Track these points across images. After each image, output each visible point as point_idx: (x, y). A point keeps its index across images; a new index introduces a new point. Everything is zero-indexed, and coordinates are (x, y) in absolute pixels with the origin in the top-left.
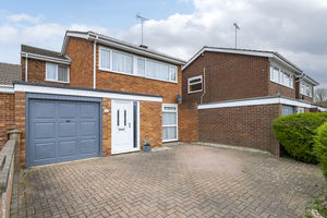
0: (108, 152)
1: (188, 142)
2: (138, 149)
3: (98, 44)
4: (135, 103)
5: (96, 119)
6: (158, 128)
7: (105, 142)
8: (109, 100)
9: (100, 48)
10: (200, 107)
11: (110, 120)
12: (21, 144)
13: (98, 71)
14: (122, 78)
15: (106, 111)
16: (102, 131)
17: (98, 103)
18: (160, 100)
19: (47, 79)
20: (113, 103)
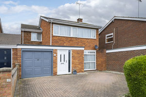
0: (55, 74)
1: (101, 71)
2: (71, 73)
3: (53, 23)
4: (69, 51)
5: (50, 59)
6: (82, 63)
7: (54, 69)
8: (56, 50)
9: (54, 25)
10: (107, 52)
11: (57, 59)
12: (20, 69)
13: (53, 36)
14: (64, 39)
15: (55, 55)
16: (53, 64)
17: (51, 51)
18: (83, 49)
19: (32, 40)
20: (58, 51)
